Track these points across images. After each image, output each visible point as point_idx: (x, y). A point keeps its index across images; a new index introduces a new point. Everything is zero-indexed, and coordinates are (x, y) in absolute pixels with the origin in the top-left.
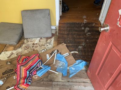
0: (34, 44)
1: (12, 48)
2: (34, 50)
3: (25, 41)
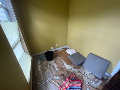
0: (85, 73)
2: (82, 77)
3: (82, 68)
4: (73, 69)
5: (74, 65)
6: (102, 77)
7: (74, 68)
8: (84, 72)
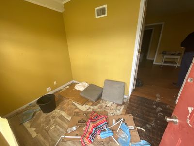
0: (106, 106)
1: (91, 103)
2: (105, 111)
3: (101, 101)
4: (92, 107)
5: (91, 101)
6: (123, 102)
7: (92, 105)
8: (105, 104)
